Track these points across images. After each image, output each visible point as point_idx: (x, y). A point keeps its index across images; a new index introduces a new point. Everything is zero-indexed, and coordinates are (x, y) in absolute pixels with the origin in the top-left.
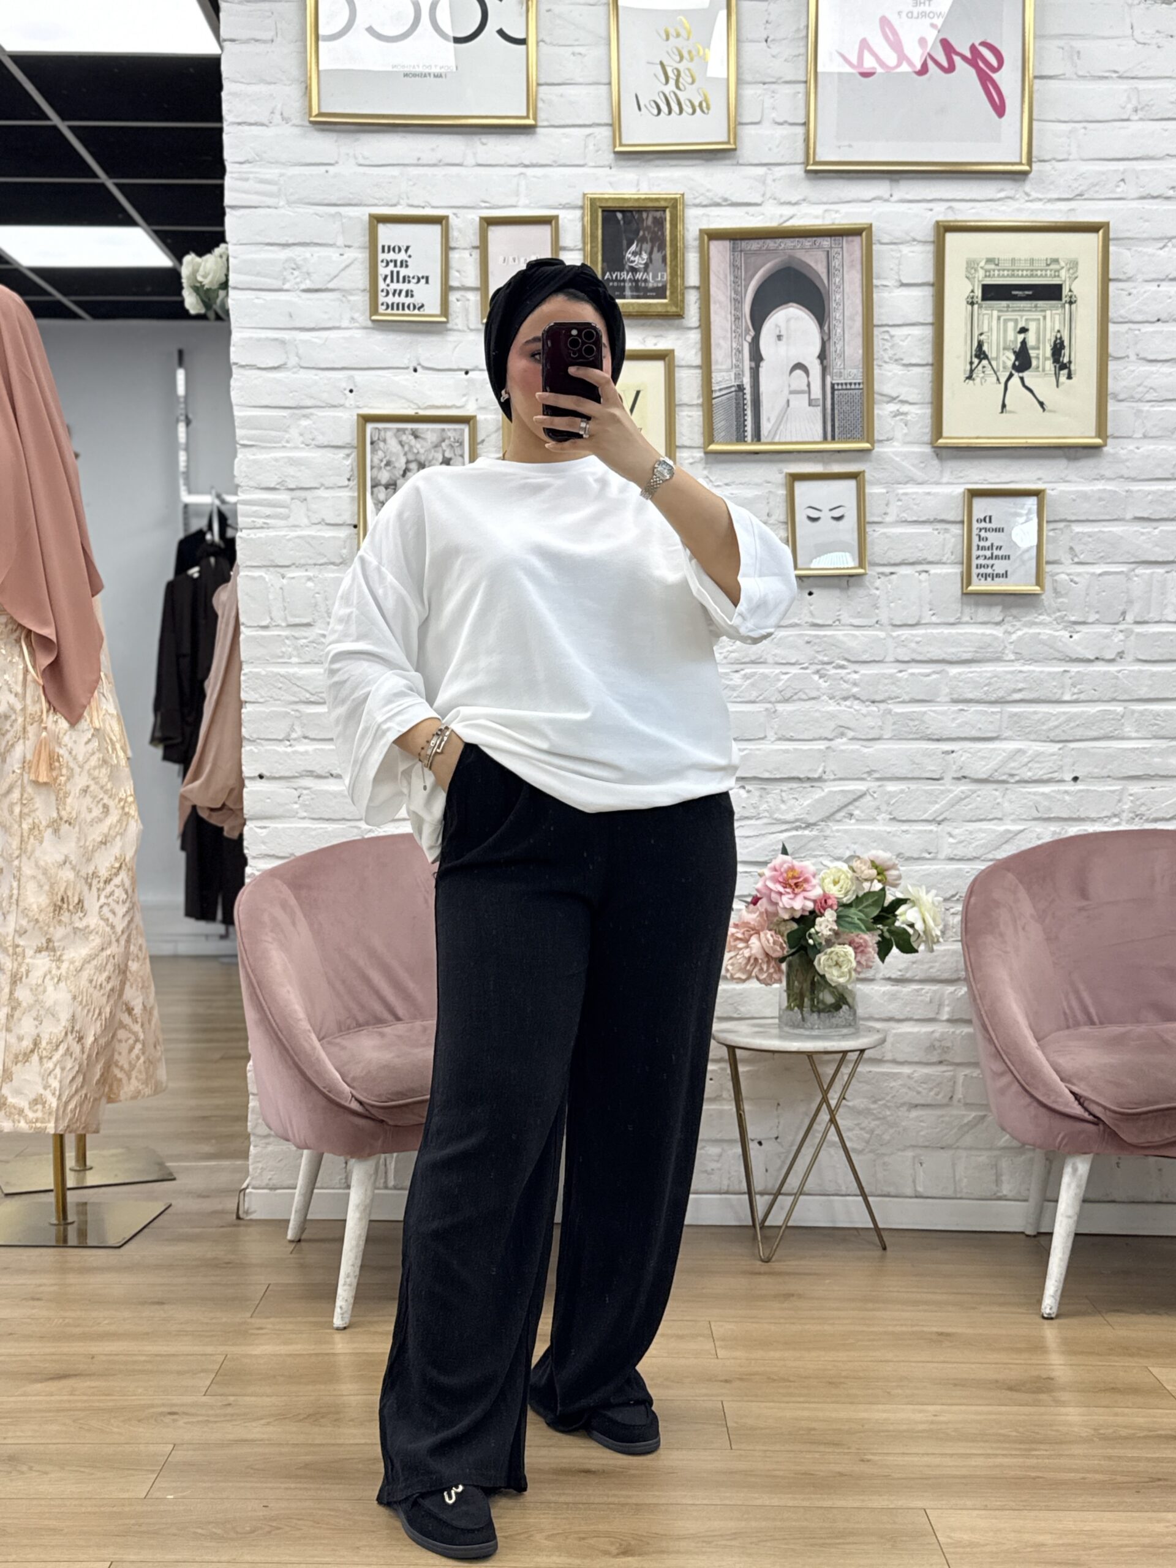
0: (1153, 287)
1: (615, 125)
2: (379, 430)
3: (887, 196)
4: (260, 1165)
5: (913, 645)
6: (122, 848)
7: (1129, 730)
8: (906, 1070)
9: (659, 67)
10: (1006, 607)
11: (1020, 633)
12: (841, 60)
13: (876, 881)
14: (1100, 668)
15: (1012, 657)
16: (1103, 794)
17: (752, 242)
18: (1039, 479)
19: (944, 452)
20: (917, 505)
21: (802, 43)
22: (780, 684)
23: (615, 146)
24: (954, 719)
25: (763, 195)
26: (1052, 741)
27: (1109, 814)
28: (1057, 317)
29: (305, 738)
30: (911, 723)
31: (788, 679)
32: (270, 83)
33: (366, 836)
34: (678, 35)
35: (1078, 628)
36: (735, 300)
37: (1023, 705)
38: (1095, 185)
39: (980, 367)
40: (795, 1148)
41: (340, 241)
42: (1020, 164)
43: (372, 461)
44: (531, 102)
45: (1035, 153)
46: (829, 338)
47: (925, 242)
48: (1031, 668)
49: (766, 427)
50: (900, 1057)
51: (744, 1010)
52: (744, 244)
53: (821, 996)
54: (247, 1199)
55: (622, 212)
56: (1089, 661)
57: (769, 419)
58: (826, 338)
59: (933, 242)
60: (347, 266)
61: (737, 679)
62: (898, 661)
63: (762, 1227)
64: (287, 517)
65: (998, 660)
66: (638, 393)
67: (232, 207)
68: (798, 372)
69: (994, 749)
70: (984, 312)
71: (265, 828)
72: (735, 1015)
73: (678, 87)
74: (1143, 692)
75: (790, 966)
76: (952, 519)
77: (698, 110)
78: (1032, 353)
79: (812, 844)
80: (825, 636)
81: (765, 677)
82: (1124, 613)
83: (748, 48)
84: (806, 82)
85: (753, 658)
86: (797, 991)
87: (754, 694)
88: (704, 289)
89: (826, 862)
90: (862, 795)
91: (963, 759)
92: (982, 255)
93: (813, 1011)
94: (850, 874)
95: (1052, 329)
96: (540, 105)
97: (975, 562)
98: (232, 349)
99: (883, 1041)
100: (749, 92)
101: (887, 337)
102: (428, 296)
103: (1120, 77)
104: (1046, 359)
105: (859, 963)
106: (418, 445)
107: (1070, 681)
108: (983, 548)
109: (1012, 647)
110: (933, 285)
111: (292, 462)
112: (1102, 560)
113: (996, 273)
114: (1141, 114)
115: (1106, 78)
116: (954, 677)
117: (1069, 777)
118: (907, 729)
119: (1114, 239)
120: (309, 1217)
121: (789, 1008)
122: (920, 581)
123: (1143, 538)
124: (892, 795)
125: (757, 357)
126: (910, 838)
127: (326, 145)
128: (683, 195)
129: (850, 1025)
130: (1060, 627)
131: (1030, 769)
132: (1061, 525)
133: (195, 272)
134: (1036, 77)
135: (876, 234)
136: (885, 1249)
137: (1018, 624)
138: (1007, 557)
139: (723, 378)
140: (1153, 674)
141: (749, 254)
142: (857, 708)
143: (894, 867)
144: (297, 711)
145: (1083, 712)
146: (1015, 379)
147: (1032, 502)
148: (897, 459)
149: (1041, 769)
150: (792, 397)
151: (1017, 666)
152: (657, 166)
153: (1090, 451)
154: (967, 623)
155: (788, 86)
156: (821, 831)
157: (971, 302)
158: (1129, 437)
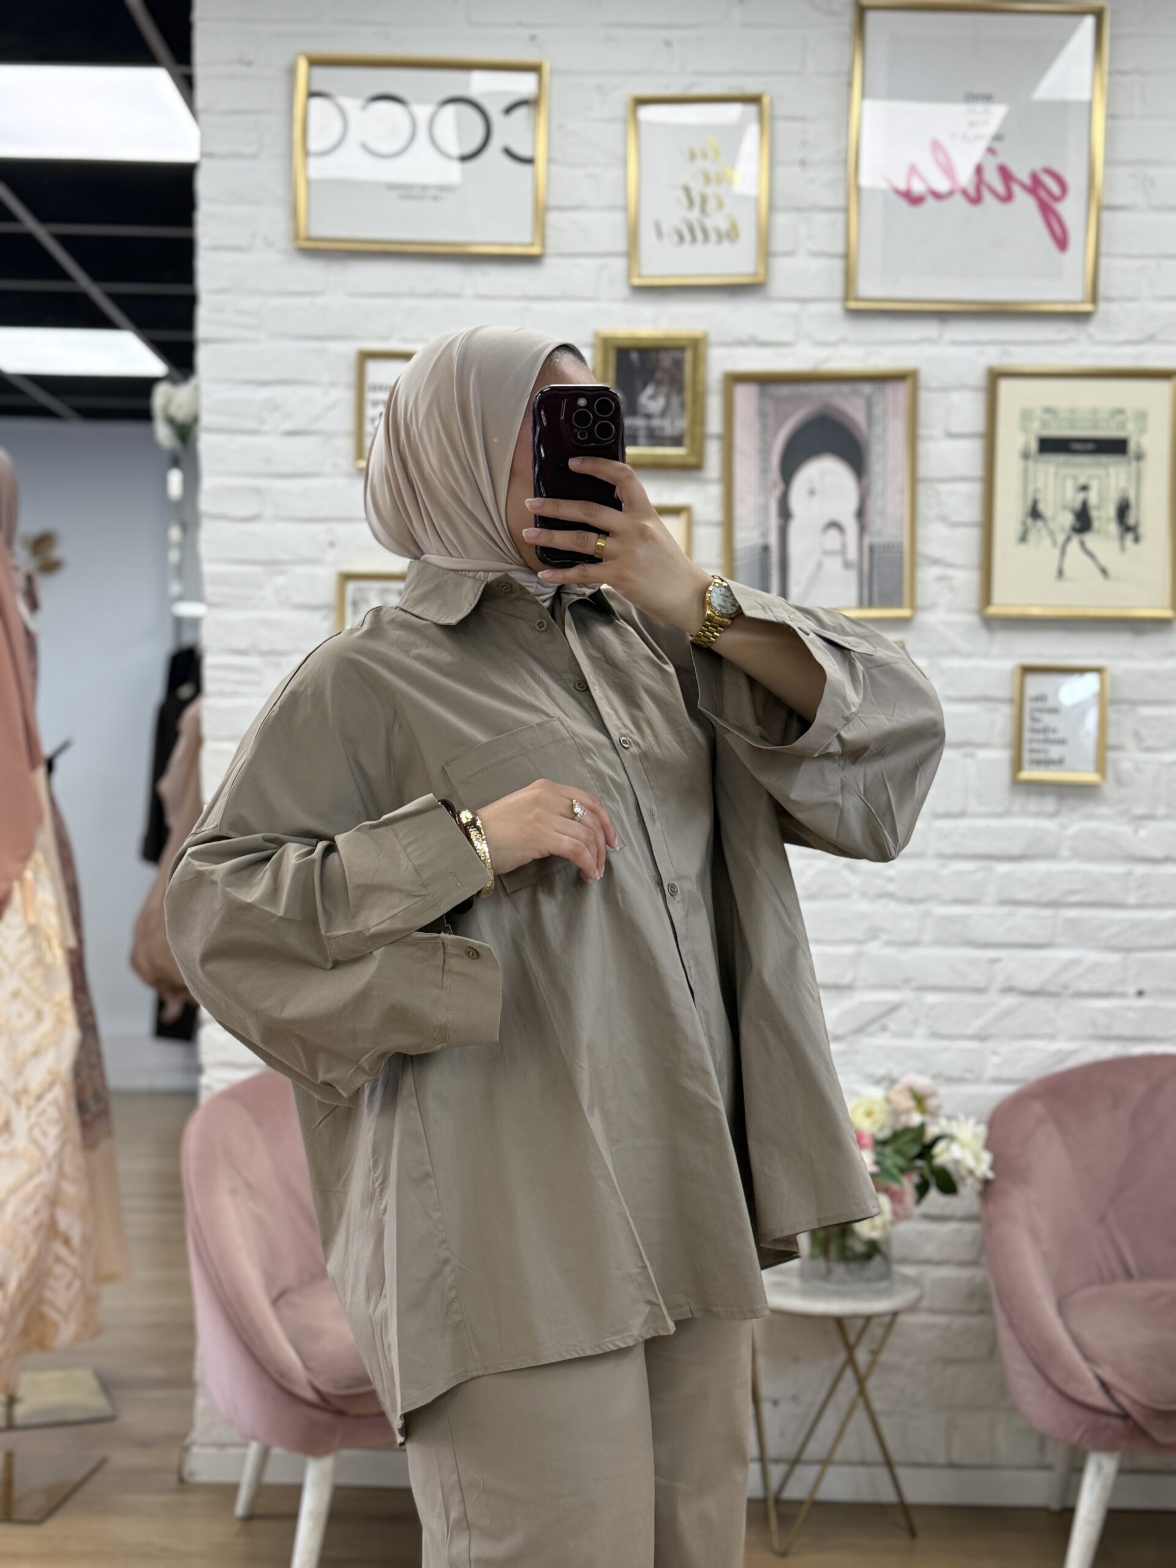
1: (632, 252)
2: (361, 588)
3: (935, 336)
4: (208, 1417)
5: (957, 838)
8: (942, 1320)
9: (683, 192)
10: (1061, 799)
11: (1076, 827)
13: (915, 1114)
14: (1170, 869)
15: (1067, 854)
16: (1172, 1011)
17: (783, 387)
18: (1099, 655)
19: (993, 623)
20: (964, 680)
21: (841, 166)
23: (630, 279)
24: (1002, 923)
25: (796, 334)
26: (1115, 950)
28: (1122, 476)
30: (954, 927)
32: (252, 204)
34: (704, 156)
35: (1144, 822)
36: (764, 449)
37: (1079, 908)
38: (1169, 326)
40: (816, 1410)
41: (325, 379)
42: (1083, 302)
44: (539, 228)
45: (1101, 290)
46: (867, 494)
47: (974, 389)
48: (1090, 867)
50: (940, 1306)
52: (774, 390)
53: (849, 1242)
54: (191, 1457)
56: (1156, 861)
57: (798, 581)
58: (864, 493)
59: (985, 389)
60: (331, 407)
62: (940, 856)
63: (777, 1501)
64: (258, 684)
65: (1051, 855)
67: (204, 340)
68: (833, 533)
69: (1044, 958)
70: (1040, 466)
73: (703, 214)
76: (1000, 697)
77: (725, 238)
78: (1094, 514)
83: (781, 171)
84: (846, 209)
86: (821, 1236)
88: (727, 438)
90: (899, 1006)
91: (1011, 967)
92: (1038, 405)
93: (838, 1260)
94: (884, 1105)
96: (549, 231)
97: (1026, 746)
98: (201, 496)
100: (781, 218)
101: (932, 493)
105: (896, 1213)
107: (1135, 883)
108: (1035, 731)
109: (1068, 842)
110: (983, 436)
111: (265, 623)
113: (1055, 424)
116: (1003, 876)
117: (1132, 989)
118: (947, 933)
120: (264, 1481)
121: (813, 1256)
122: (965, 766)
124: (932, 1007)
125: (785, 513)
126: (952, 1055)
127: (312, 271)
128: (705, 333)
129: (883, 1279)
130: (1124, 821)
131: (1087, 981)
132: (1124, 707)
134: (1103, 208)
135: (925, 379)
136: (912, 1530)
137: (1076, 816)
138: (1062, 742)
139: (747, 537)
141: (778, 400)
142: (892, 907)
143: (934, 1093)
145: (1151, 918)
147: (1093, 679)
148: (942, 629)
149: (1100, 981)
150: (824, 559)
151: (1075, 865)
152: (678, 301)
153: (1159, 624)
154: (1017, 814)
155: (825, 214)
156: (852, 1044)
157: (1026, 456)
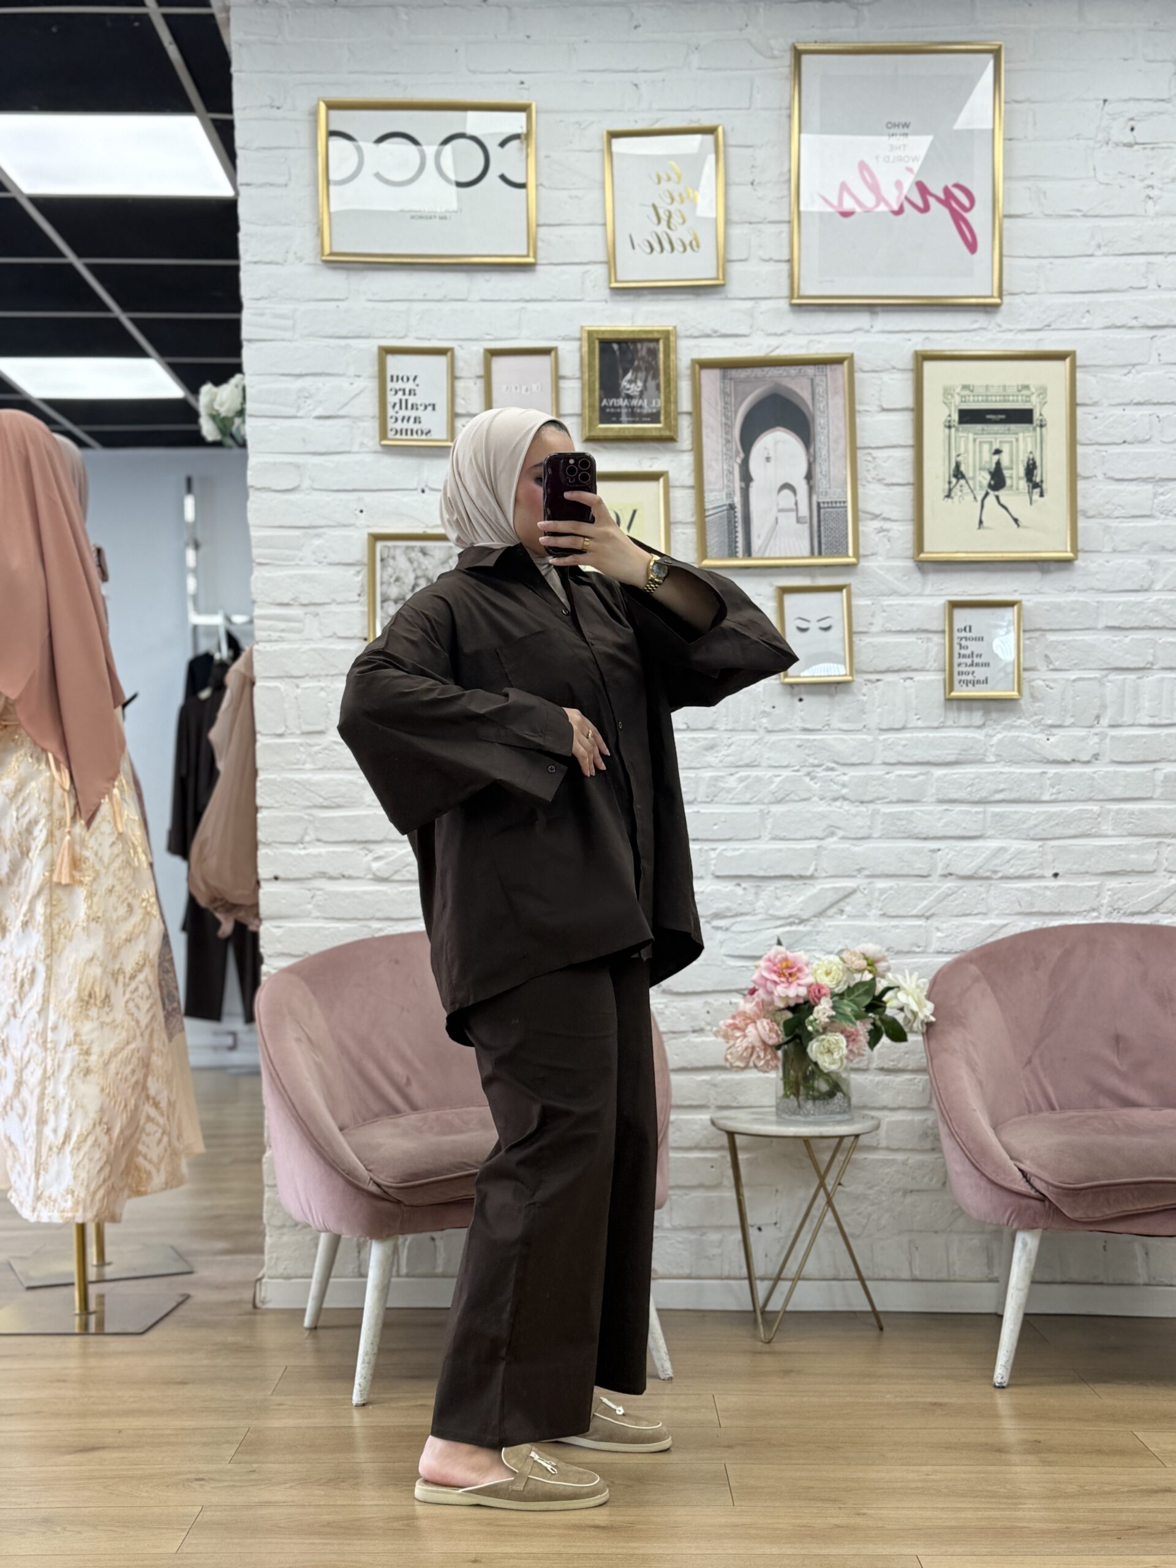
0: (1118, 411)
1: (611, 263)
2: (389, 548)
3: (867, 326)
4: (275, 1255)
5: (900, 748)
6: (146, 945)
7: (1106, 828)
8: (901, 1157)
9: (652, 210)
10: (987, 712)
11: (999, 736)
12: (822, 201)
13: (866, 972)
14: (1076, 769)
15: (992, 759)
16: (1082, 889)
17: (740, 371)
18: (1015, 591)
19: (926, 565)
20: (901, 615)
21: (786, 186)
22: (773, 787)
23: (610, 282)
24: (940, 819)
25: (751, 327)
26: (1033, 839)
27: (1086, 907)
28: (1029, 440)
29: (319, 840)
30: (899, 823)
31: (781, 782)
32: (285, 225)
33: (377, 935)
34: (669, 179)
35: (1054, 731)
36: (726, 424)
37: (1004, 805)
38: (1062, 316)
39: (958, 486)
40: (793, 1233)
41: (352, 371)
42: (992, 297)
43: (382, 577)
44: (532, 242)
45: (1005, 286)
46: (815, 460)
47: (904, 370)
48: (1012, 769)
49: (756, 543)
50: (895, 1144)
51: (742, 1100)
52: (734, 373)
53: (816, 1084)
54: (263, 1288)
55: (619, 342)
56: (1066, 763)
57: (759, 536)
58: (812, 460)
59: (912, 370)
60: (358, 395)
61: (732, 782)
62: (885, 763)
63: (763, 1312)
64: (300, 631)
65: (980, 761)
66: (635, 512)
67: (252, 341)
68: (786, 492)
69: (977, 848)
70: (961, 434)
71: (279, 927)
72: (735, 1104)
73: (669, 227)
74: (1118, 793)
75: (785, 1054)
76: (934, 629)
77: (688, 248)
78: (1006, 473)
79: (806, 939)
80: (814, 740)
81: (758, 780)
82: (1098, 717)
83: (734, 191)
84: (789, 222)
85: (747, 761)
86: (792, 1079)
87: (747, 797)
88: (696, 415)
89: (818, 955)
90: (854, 892)
91: (949, 856)
92: (957, 382)
93: (807, 1099)
94: (841, 967)
95: (1025, 451)
96: (540, 244)
97: (956, 669)
98: (249, 473)
99: (877, 1127)
100: (736, 231)
101: (869, 458)
102: (435, 423)
103: (1084, 216)
104: (1019, 478)
105: (851, 1051)
106: (426, 562)
107: (1048, 782)
108: (964, 656)
109: (993, 749)
110: (912, 410)
111: (306, 578)
112: (1076, 666)
113: (971, 398)
114: (1104, 250)
115: (1070, 216)
116: (939, 779)
117: (1049, 873)
118: (893, 828)
119: (1081, 367)
120: (325, 1305)
121: (786, 1096)
122: (905, 688)
123: (1115, 645)
124: (883, 891)
125: (747, 478)
126: (901, 932)
127: (337, 281)
128: (675, 327)
129: (845, 1112)
130: (1038, 730)
131: (1012, 867)
132: (1037, 634)
133: (212, 401)
134: (1005, 216)
135: (858, 362)
136: (881, 1329)
137: (999, 728)
138: (987, 665)
139: (715, 498)
140: (1128, 775)
141: (738, 382)
142: (847, 808)
143: (883, 959)
144: (310, 815)
145: (1062, 812)
146: (991, 499)
147: (1010, 614)
148: (881, 573)
149: (1022, 865)
150: (781, 515)
151: (998, 768)
152: (651, 300)
153: (1065, 563)
154: (951, 727)
155: (772, 226)
156: (814, 926)
157: (949, 425)
158: (1099, 551)
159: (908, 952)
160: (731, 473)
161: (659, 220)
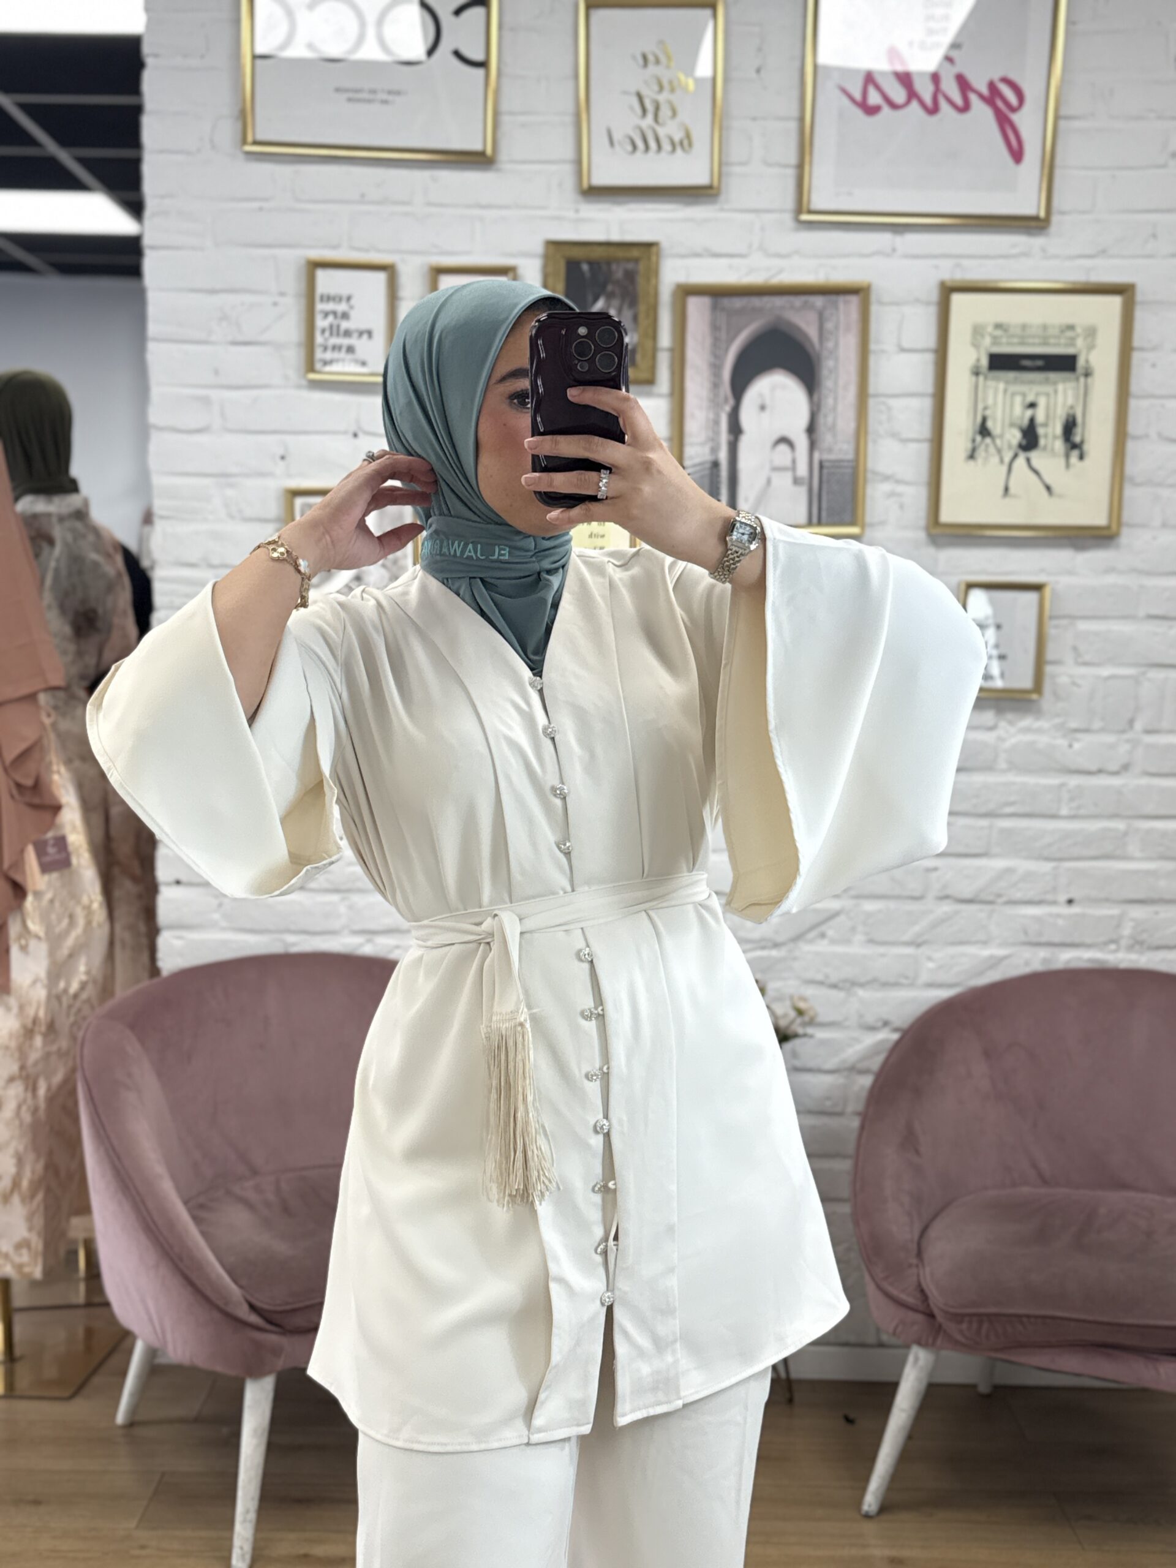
1: (584, 162)
3: (885, 250)
7: (1133, 849)
9: (636, 99)
10: (1000, 711)
11: (1013, 739)
12: (839, 93)
14: (1102, 781)
15: (1003, 766)
16: (1100, 918)
17: (733, 300)
18: (1042, 571)
19: (939, 539)
21: (797, 74)
23: (582, 186)
25: (750, 245)
26: (1048, 859)
27: (1104, 938)
28: (1070, 393)
34: (656, 61)
35: (1079, 736)
36: (715, 364)
37: (1014, 819)
39: (983, 447)
41: (273, 288)
42: (1038, 216)
44: (489, 134)
45: (1054, 202)
46: (819, 409)
47: (926, 303)
48: (1025, 779)
52: (726, 302)
55: (591, 263)
56: (1089, 773)
57: (746, 500)
58: (815, 409)
59: (937, 303)
60: (281, 317)
65: (989, 768)
67: (153, 248)
68: (783, 448)
69: (980, 867)
70: (991, 383)
71: (181, 940)
73: (656, 122)
74: (1149, 809)
77: (678, 148)
78: (1041, 431)
79: (779, 966)
82: (1131, 722)
84: (799, 118)
88: (678, 352)
90: (837, 914)
91: (947, 876)
92: (989, 320)
96: (501, 137)
100: (736, 127)
101: (883, 408)
102: (372, 352)
104: (1055, 437)
107: (1068, 794)
109: (1005, 755)
110: (935, 351)
111: (214, 536)
112: (1109, 661)
113: (1005, 340)
115: (1143, 118)
117: (1063, 898)
119: (1140, 304)
123: (1158, 638)
124: (869, 914)
125: (736, 429)
126: (887, 961)
127: (259, 175)
128: (658, 241)
130: (1060, 734)
131: (1019, 890)
132: (1064, 622)
134: (1060, 117)
135: (875, 294)
137: (1012, 729)
138: (1004, 657)
139: (697, 451)
140: (1162, 789)
141: (730, 313)
145: (1081, 829)
146: (1021, 461)
147: (1031, 599)
149: (1031, 889)
150: (774, 475)
151: (1011, 777)
152: (630, 210)
155: (776, 123)
156: (790, 951)
157: (976, 373)
158: (1143, 526)
159: (896, 985)
160: (717, 422)
161: (644, 111)
